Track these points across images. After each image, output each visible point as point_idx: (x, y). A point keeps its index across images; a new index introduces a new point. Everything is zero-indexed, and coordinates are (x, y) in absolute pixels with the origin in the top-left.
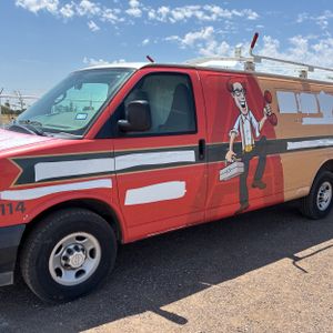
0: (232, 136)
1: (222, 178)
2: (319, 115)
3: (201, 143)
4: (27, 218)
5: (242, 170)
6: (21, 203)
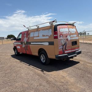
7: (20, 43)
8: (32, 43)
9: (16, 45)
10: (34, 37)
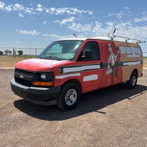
0: (109, 61)
1: (107, 74)
2: (132, 54)
3: (101, 62)
4: (61, 84)
5: (112, 71)
6: (60, 79)
7: (98, 67)
8: (125, 64)
9: (79, 74)
10: (127, 54)
